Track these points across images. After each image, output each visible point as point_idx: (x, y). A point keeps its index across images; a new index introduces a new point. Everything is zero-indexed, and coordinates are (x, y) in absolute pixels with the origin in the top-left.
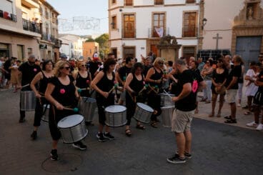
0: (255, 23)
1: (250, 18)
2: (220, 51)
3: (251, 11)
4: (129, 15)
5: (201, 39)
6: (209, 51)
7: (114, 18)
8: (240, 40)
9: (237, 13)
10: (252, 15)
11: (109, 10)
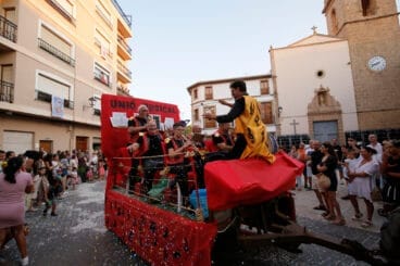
0: (328, 109)
1: (323, 105)
2: (299, 136)
3: (322, 99)
4: (210, 108)
5: (278, 126)
6: (288, 137)
7: (196, 111)
8: (316, 125)
9: (310, 101)
10: (324, 102)
11: (192, 105)
